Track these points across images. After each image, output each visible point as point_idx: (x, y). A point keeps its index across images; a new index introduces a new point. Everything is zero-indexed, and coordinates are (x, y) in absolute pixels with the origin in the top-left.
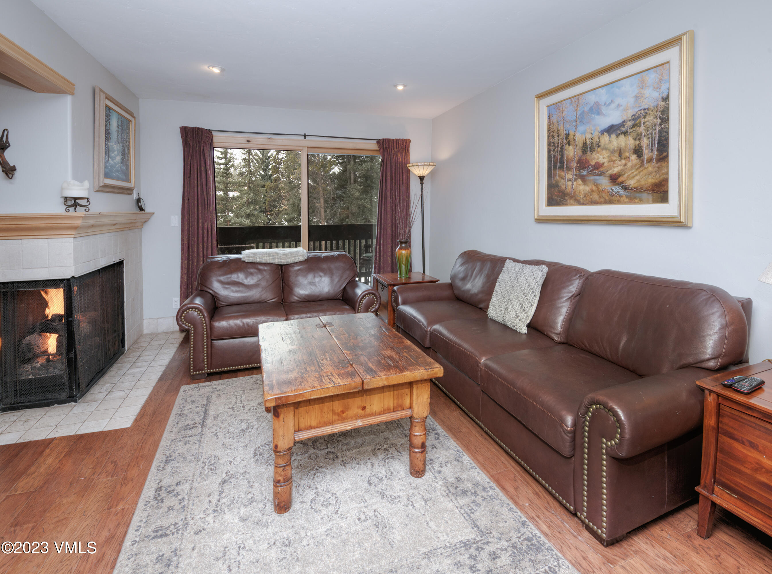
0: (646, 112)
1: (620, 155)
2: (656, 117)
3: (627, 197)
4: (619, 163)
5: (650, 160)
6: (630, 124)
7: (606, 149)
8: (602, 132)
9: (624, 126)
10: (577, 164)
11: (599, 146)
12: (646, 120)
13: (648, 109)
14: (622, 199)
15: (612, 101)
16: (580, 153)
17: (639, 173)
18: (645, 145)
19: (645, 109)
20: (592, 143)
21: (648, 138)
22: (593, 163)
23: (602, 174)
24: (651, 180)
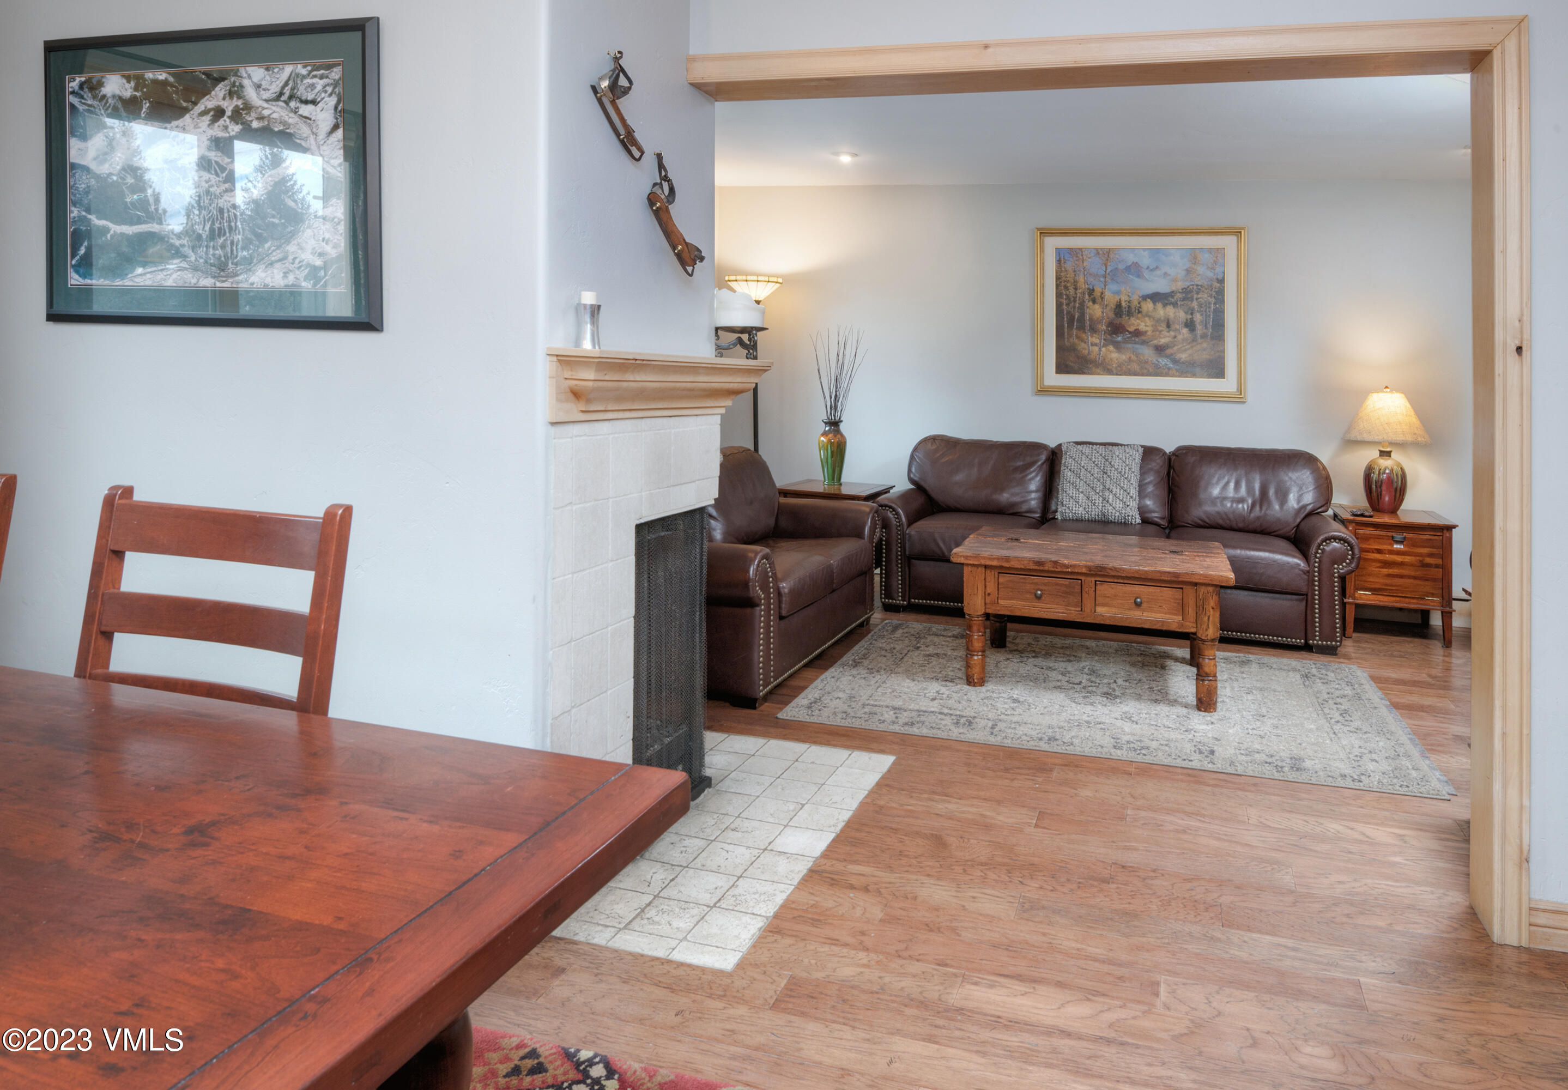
0: (1199, 288)
1: (1168, 326)
2: (1211, 296)
3: (1177, 370)
4: (1168, 334)
5: (1204, 336)
6: (1179, 295)
7: (1149, 317)
8: (1145, 298)
9: (1173, 297)
10: (1107, 327)
11: (1139, 312)
12: (1199, 296)
13: (1201, 286)
14: (1171, 372)
15: (1157, 267)
16: (1111, 315)
17: (1192, 347)
18: (1198, 321)
19: (1197, 285)
20: (1129, 307)
21: (1202, 315)
22: (1132, 329)
23: (1144, 343)
24: (1205, 356)
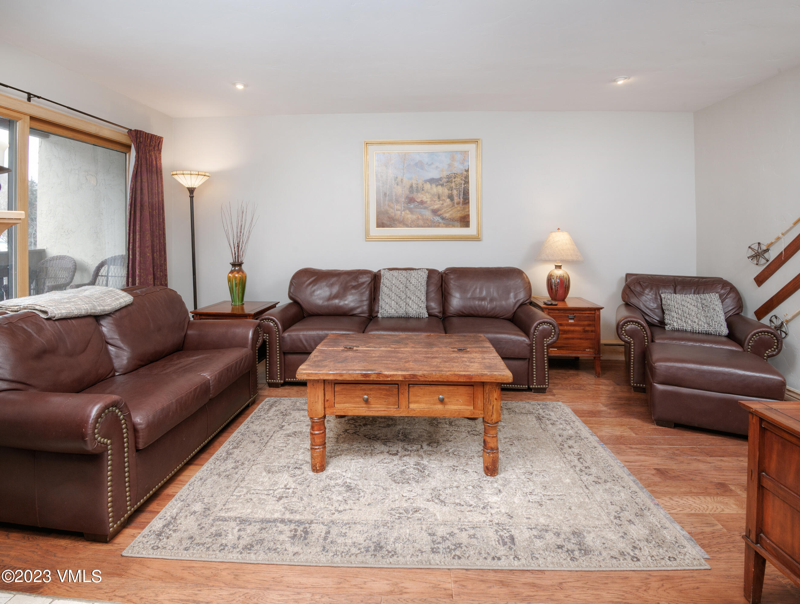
0: (455, 176)
1: (439, 198)
2: (462, 180)
3: (444, 224)
4: (439, 203)
5: (458, 203)
6: (445, 180)
7: (428, 192)
8: (426, 181)
9: (441, 181)
10: (405, 199)
11: (423, 190)
12: (455, 180)
13: (457, 174)
14: (440, 225)
15: (432, 163)
16: (407, 192)
17: (452, 210)
18: (455, 194)
19: (454, 174)
20: (417, 187)
21: (457, 191)
22: (419, 200)
23: (426, 208)
24: (459, 215)
